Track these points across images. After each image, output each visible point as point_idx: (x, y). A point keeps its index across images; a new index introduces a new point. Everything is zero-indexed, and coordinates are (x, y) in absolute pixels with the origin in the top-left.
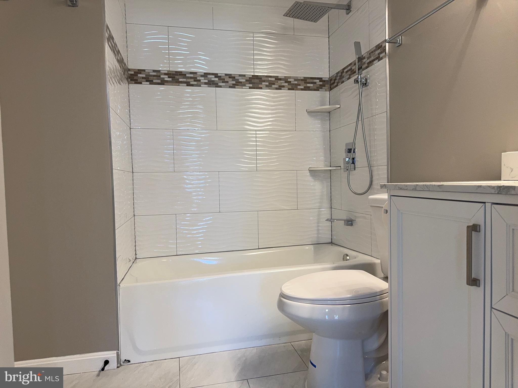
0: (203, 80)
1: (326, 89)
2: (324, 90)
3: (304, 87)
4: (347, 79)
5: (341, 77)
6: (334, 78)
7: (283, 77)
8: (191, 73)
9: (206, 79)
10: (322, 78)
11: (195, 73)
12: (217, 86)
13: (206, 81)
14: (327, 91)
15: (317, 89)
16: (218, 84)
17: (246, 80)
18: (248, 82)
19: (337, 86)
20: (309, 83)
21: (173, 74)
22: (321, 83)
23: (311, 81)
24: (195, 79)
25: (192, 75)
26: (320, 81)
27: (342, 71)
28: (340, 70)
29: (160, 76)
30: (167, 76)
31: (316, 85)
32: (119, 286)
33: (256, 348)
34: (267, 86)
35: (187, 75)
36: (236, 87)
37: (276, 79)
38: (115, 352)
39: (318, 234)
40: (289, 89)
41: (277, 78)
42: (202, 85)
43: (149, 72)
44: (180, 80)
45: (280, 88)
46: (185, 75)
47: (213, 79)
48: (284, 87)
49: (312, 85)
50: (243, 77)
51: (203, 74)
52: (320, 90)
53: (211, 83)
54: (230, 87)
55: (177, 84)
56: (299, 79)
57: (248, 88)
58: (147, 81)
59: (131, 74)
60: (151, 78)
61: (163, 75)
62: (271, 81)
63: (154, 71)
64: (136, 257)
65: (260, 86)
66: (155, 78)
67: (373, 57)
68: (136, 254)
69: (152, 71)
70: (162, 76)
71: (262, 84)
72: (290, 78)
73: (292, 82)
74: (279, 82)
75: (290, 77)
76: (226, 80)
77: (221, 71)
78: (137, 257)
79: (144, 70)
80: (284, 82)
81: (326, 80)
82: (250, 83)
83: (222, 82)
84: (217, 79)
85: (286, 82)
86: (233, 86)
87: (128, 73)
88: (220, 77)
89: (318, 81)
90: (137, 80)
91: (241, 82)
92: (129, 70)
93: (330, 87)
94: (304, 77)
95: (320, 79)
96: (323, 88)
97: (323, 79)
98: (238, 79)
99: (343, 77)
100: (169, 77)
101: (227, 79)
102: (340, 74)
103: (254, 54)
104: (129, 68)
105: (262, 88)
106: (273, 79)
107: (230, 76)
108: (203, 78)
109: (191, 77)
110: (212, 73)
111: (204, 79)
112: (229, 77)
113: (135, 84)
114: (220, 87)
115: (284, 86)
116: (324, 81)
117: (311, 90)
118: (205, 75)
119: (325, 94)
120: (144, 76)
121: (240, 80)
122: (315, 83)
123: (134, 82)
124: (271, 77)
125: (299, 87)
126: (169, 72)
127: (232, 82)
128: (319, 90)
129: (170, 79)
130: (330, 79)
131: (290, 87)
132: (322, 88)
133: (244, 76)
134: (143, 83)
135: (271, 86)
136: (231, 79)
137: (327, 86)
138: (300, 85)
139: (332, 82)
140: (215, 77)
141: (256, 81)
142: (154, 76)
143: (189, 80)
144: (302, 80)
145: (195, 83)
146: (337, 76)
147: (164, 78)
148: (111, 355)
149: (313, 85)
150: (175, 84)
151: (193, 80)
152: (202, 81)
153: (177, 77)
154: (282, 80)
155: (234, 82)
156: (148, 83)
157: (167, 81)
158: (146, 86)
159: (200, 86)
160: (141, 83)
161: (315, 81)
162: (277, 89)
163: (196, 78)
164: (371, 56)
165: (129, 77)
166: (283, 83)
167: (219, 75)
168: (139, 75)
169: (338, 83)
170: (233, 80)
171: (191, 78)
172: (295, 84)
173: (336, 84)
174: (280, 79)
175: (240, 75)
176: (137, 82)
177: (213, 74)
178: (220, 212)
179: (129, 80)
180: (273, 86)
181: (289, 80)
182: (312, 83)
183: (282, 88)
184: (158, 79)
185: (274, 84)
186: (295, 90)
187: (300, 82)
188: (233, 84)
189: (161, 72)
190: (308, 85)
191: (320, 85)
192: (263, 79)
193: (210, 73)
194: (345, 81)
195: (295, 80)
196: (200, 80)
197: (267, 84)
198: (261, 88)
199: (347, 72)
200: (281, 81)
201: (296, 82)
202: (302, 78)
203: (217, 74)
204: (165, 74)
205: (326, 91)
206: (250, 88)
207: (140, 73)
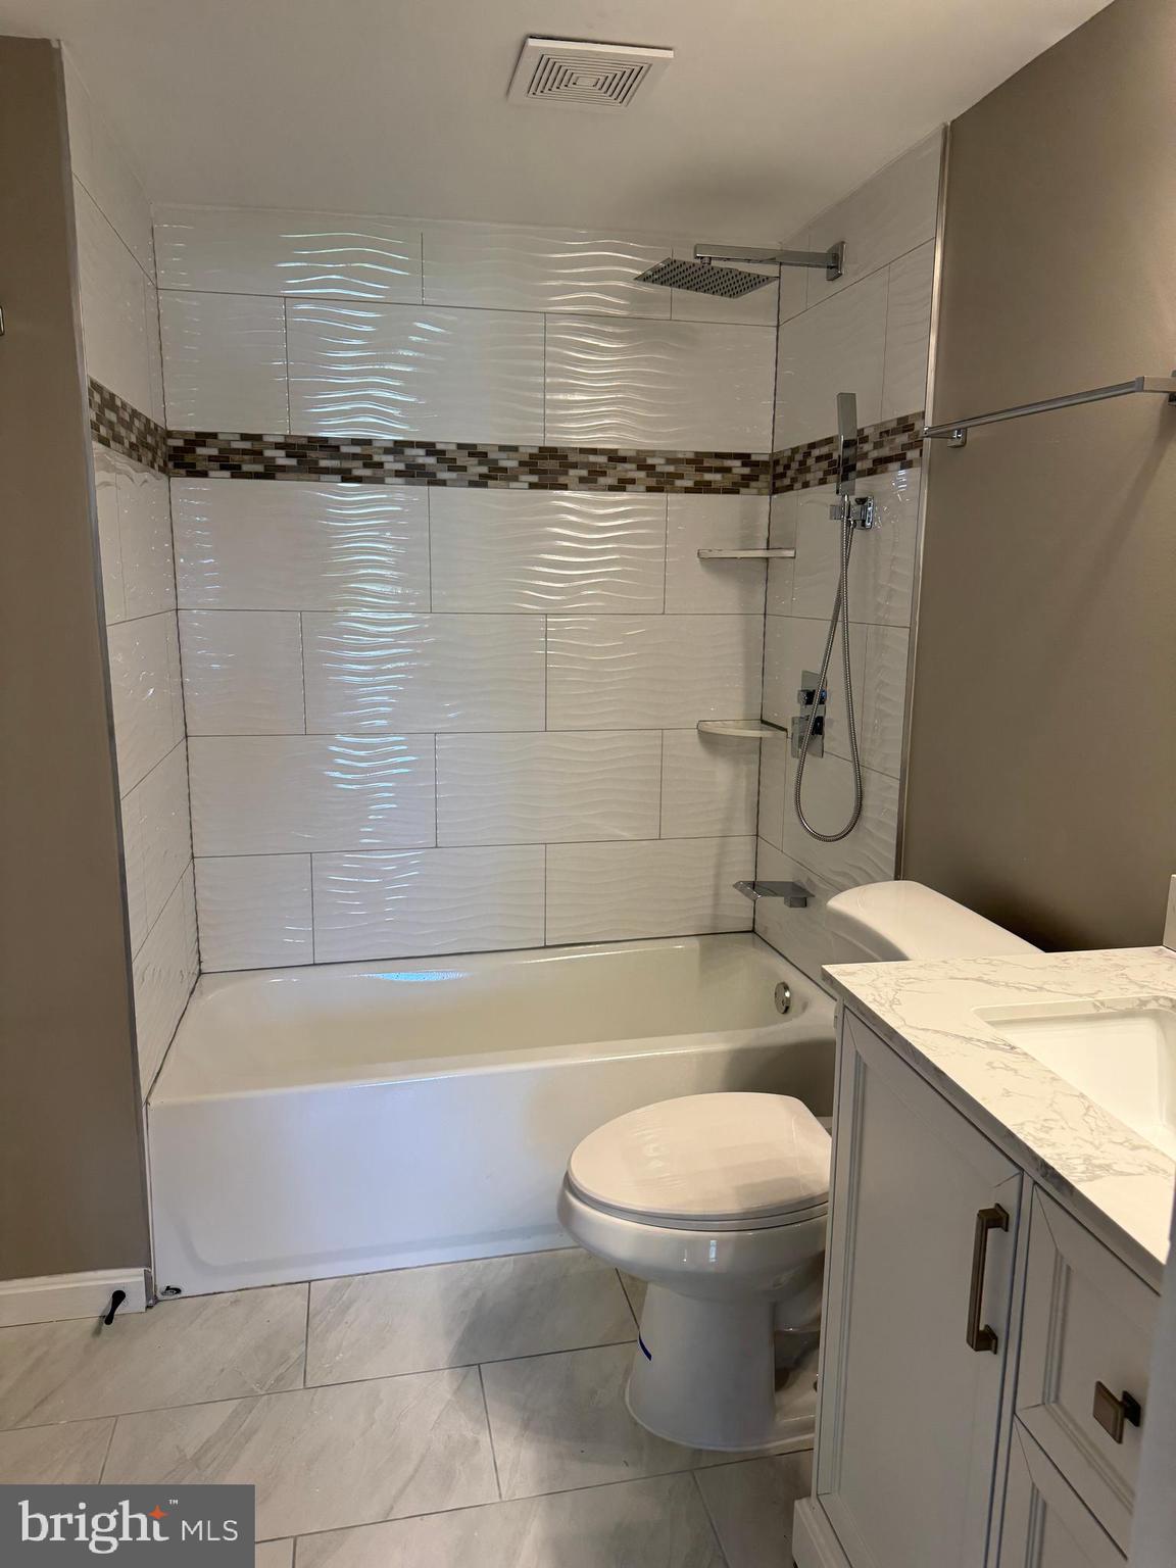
0: (391, 463)
1: (759, 489)
2: (755, 491)
3: (696, 483)
4: (817, 482)
5: (803, 468)
6: (783, 462)
7: (633, 454)
8: (355, 442)
9: (398, 461)
10: (748, 456)
11: (368, 442)
12: (433, 480)
13: (401, 466)
14: (762, 494)
15: (733, 490)
16: (434, 475)
17: (522, 464)
18: (527, 469)
19: (790, 488)
20: (709, 470)
21: (302, 446)
22: (746, 471)
23: (717, 463)
24: (368, 463)
25: (357, 450)
26: (744, 465)
27: (806, 450)
28: (803, 446)
29: (261, 453)
30: (282, 453)
31: (730, 475)
32: (147, 1103)
33: (515, 1261)
34: (582, 480)
35: (344, 449)
36: (490, 482)
37: (610, 459)
38: (141, 1270)
39: (716, 905)
40: (649, 489)
41: (615, 457)
42: (388, 480)
43: (229, 441)
44: (323, 463)
45: (621, 486)
46: (337, 448)
47: (420, 461)
48: (634, 483)
49: (718, 477)
50: (512, 454)
51: (391, 445)
52: (742, 490)
53: (413, 473)
54: (473, 484)
55: (314, 476)
56: (680, 459)
57: (526, 485)
58: (223, 468)
59: (176, 449)
60: (235, 459)
61: (272, 449)
62: (594, 464)
63: (245, 437)
64: (200, 970)
65: (562, 480)
66: (246, 457)
67: (887, 449)
68: (200, 962)
69: (238, 437)
70: (268, 453)
71: (566, 473)
72: (654, 456)
73: (658, 469)
74: (618, 469)
75: (653, 453)
76: (459, 463)
77: (448, 436)
78: (204, 967)
79: (214, 436)
80: (634, 466)
81: (764, 462)
82: (532, 472)
83: (449, 470)
84: (432, 460)
85: (640, 468)
86: (481, 482)
87: (165, 444)
88: (443, 452)
89: (738, 463)
90: (193, 465)
91: (505, 470)
92: (170, 434)
93: (774, 484)
94: (697, 453)
95: (745, 458)
96: (753, 484)
97: (753, 458)
98: (496, 461)
99: (808, 470)
100: (288, 456)
101: (463, 459)
102: (799, 457)
103: (545, 388)
104: (170, 428)
105: (566, 485)
106: (603, 459)
107: (472, 451)
108: (390, 458)
109: (354, 454)
110: (417, 442)
111: (395, 461)
112: (471, 455)
113: (188, 476)
114: (443, 483)
115: (633, 481)
116: (756, 464)
117: (716, 491)
118: (398, 448)
119: (755, 504)
120: (214, 452)
121: (503, 464)
122: (728, 470)
123: (183, 471)
124: (594, 451)
125: (679, 483)
126: (290, 441)
127: (477, 469)
128: (738, 492)
129: (293, 462)
130: (775, 458)
131: (652, 482)
132: (747, 486)
133: (515, 449)
134: (212, 473)
135: (595, 481)
136: (474, 460)
137: (765, 480)
138: (681, 476)
139: (780, 469)
140: (428, 454)
141: (551, 464)
142: (244, 452)
143: (347, 465)
144: (689, 461)
145: (367, 472)
146: (791, 459)
147: (273, 459)
148: (130, 1279)
149: (723, 476)
150: (306, 476)
151: (359, 463)
152: (387, 466)
153: (312, 455)
154: (630, 462)
155: (484, 470)
156: (227, 474)
157: (283, 469)
158: (219, 483)
159: (381, 481)
160: (204, 474)
161: (728, 463)
162: (612, 488)
163: (370, 457)
164: (885, 443)
165: (171, 458)
166: (629, 470)
167: (439, 447)
168: (200, 451)
169: (794, 480)
170: (480, 464)
171: (355, 456)
172: (668, 473)
173: (787, 482)
174: (624, 460)
175: (502, 448)
176: (195, 472)
177: (420, 445)
178: (436, 847)
179: (170, 465)
180: (602, 480)
181: (650, 461)
182: (718, 470)
183: (629, 487)
184: (254, 462)
185: (604, 474)
186: (667, 492)
187: (683, 468)
188: (481, 476)
189: (266, 439)
190: (708, 477)
191: (744, 477)
192: (573, 458)
193: (412, 442)
194: (811, 483)
195: (669, 461)
196: (380, 465)
197: (584, 473)
198: (565, 487)
199: (819, 459)
200: (627, 466)
201: (671, 469)
202: (691, 456)
203: (433, 445)
204: (278, 446)
205: (760, 494)
206: (532, 486)
207: (203, 445)
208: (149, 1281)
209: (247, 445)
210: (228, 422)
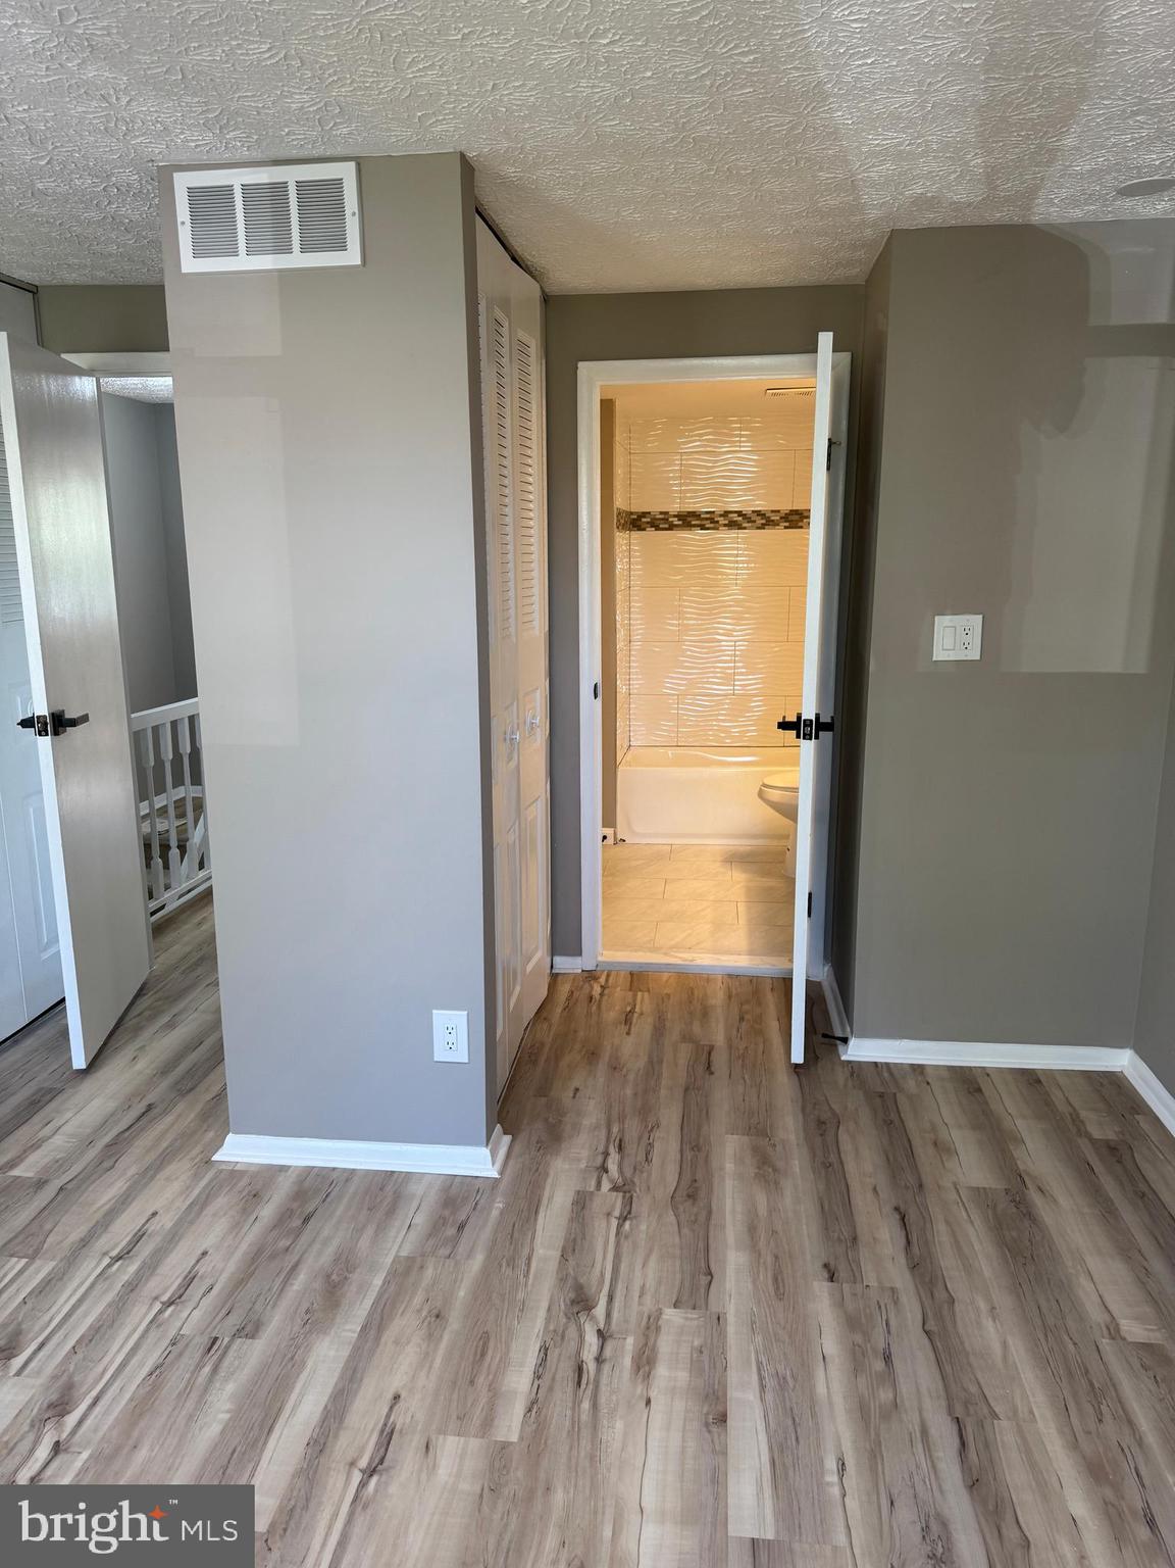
0: (722, 521)
8: (707, 513)
11: (713, 512)
12: (740, 527)
13: (727, 522)
16: (741, 525)
17: (781, 518)
18: (783, 520)
21: (684, 516)
24: (712, 521)
25: (708, 516)
29: (668, 519)
30: (676, 519)
35: (702, 516)
36: (766, 527)
38: (612, 830)
42: (721, 528)
43: (655, 515)
44: (693, 523)
46: (699, 516)
47: (735, 519)
50: (777, 514)
51: (722, 513)
53: (732, 525)
54: (758, 528)
55: (689, 528)
57: (783, 528)
58: (652, 527)
59: (634, 519)
60: (657, 522)
61: (672, 517)
63: (661, 513)
65: (800, 524)
66: (662, 522)
68: (630, 741)
69: (658, 513)
70: (671, 519)
76: (752, 519)
77: (747, 508)
78: (632, 743)
79: (649, 513)
82: (786, 521)
83: (748, 523)
84: (740, 518)
86: (762, 527)
87: (629, 517)
88: (746, 515)
90: (640, 526)
91: (773, 521)
92: (632, 513)
98: (769, 517)
100: (679, 520)
101: (754, 517)
104: (631, 511)
105: (802, 526)
107: (758, 513)
108: (722, 519)
110: (734, 511)
111: (724, 520)
113: (638, 531)
114: (745, 528)
118: (726, 514)
120: (649, 520)
121: (773, 518)
123: (636, 529)
126: (680, 514)
127: (760, 521)
129: (680, 522)
133: (779, 511)
134: (647, 529)
136: (759, 518)
140: (739, 516)
141: (796, 517)
142: (661, 519)
143: (703, 522)
145: (712, 525)
147: (673, 521)
148: (609, 832)
150: (686, 528)
151: (709, 522)
152: (720, 522)
153: (689, 519)
155: (764, 521)
156: (654, 529)
157: (677, 526)
158: (650, 533)
159: (718, 529)
160: (644, 530)
163: (713, 518)
165: (634, 524)
167: (744, 512)
168: (643, 520)
170: (762, 519)
171: (707, 519)
175: (773, 511)
176: (641, 529)
177: (736, 512)
178: (734, 695)
179: (634, 527)
184: (665, 523)
188: (762, 524)
189: (670, 513)
192: (805, 514)
193: (732, 511)
196: (717, 522)
203: (741, 512)
204: (675, 516)
206: (786, 528)
207: (645, 517)
208: (615, 833)
209: (661, 516)
210: (655, 507)
